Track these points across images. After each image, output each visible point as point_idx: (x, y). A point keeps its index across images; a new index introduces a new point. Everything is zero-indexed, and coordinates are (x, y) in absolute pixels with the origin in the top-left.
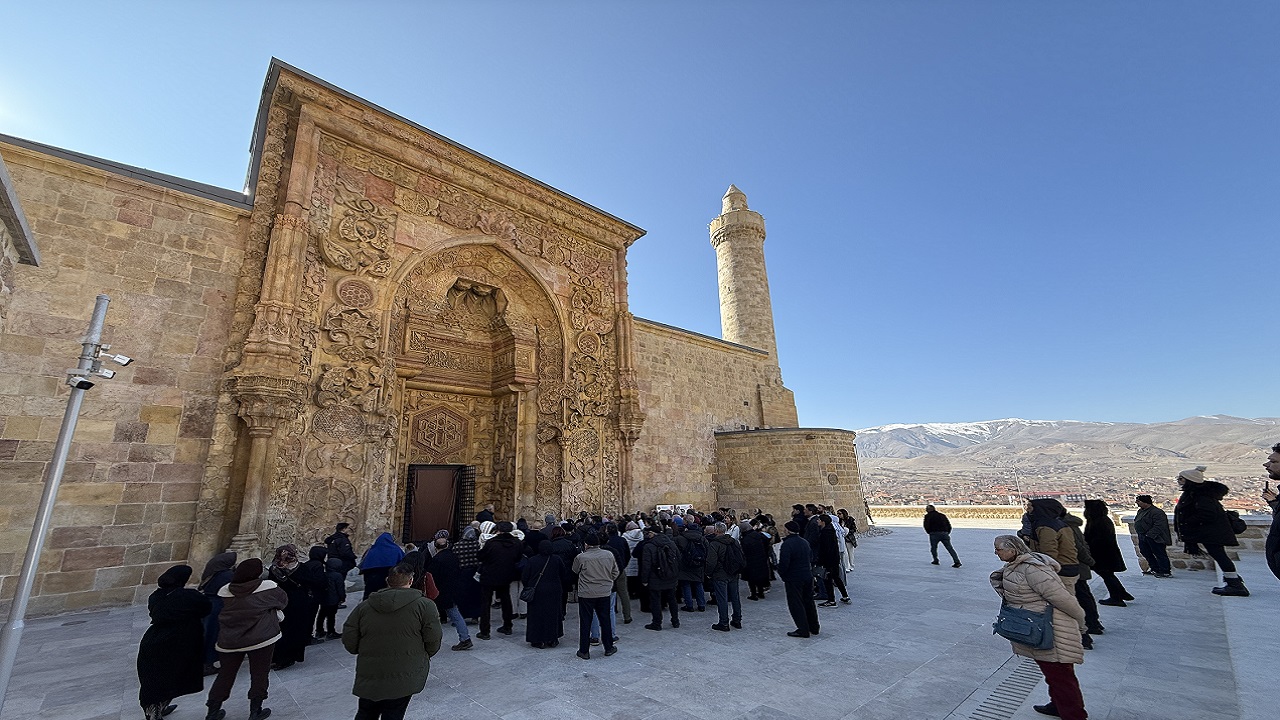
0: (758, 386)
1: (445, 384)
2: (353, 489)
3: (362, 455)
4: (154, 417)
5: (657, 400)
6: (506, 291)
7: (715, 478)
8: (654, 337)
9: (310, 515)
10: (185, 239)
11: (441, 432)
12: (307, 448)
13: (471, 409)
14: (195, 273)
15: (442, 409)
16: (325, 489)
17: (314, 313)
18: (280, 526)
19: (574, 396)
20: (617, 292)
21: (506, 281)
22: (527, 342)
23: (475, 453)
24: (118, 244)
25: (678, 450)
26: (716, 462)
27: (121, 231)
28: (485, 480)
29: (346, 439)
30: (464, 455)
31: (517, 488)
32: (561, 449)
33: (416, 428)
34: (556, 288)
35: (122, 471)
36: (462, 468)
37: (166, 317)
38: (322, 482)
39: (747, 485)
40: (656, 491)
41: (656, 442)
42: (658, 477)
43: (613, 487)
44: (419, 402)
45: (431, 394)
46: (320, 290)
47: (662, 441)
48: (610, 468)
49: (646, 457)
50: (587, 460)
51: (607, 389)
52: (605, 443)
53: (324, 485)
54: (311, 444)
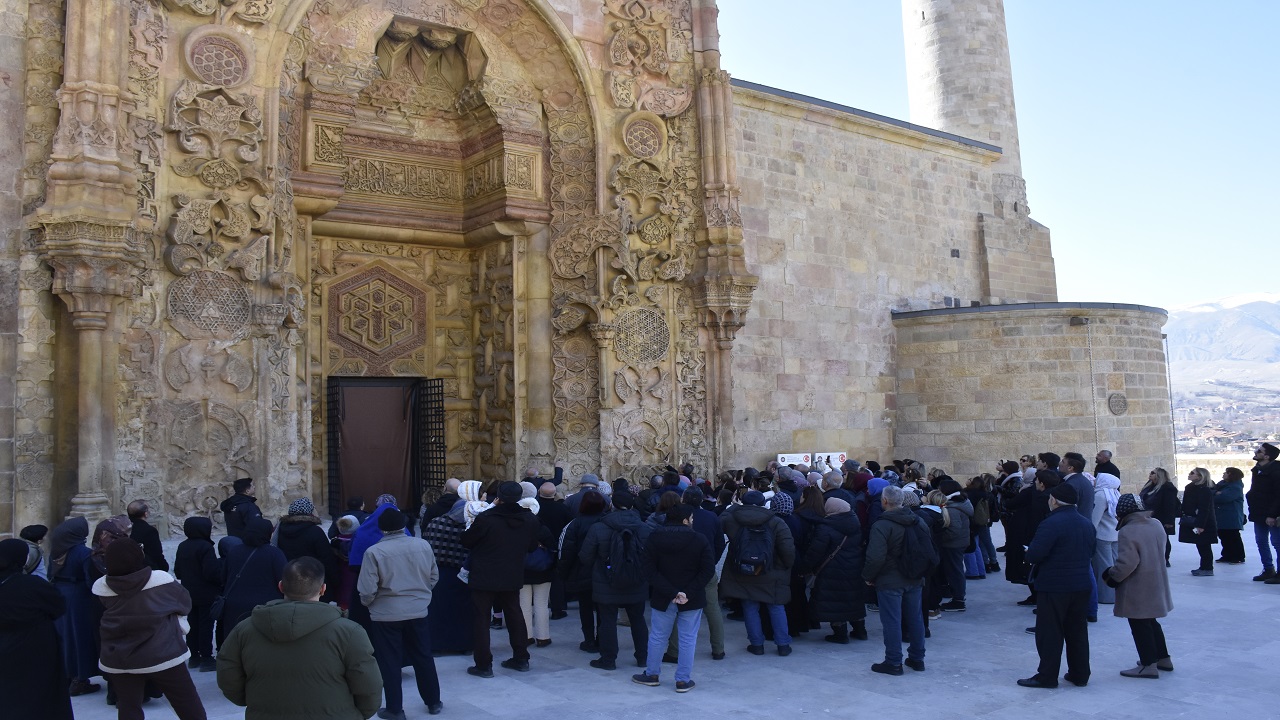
0: (980, 218)
1: (380, 224)
2: (242, 420)
3: (251, 361)
5: (780, 247)
6: (484, 37)
7: (891, 402)
8: (772, 119)
9: (180, 465)
11: (378, 316)
12: (163, 349)
13: (429, 271)
15: (378, 272)
16: (198, 421)
17: (152, 100)
18: (138, 481)
19: (619, 241)
20: (697, 30)
21: (482, 16)
22: (528, 137)
23: (440, 354)
25: (820, 346)
26: (894, 370)
28: (460, 405)
29: (221, 331)
30: (420, 358)
31: (519, 420)
32: (597, 347)
33: (335, 310)
34: (579, 25)
36: (418, 383)
38: (193, 407)
39: (952, 414)
40: (777, 427)
41: (777, 331)
42: (781, 400)
43: (695, 419)
44: (337, 260)
45: (357, 243)
46: (160, 57)
47: (789, 330)
48: (689, 383)
49: (757, 360)
50: (645, 368)
51: (681, 227)
52: (679, 334)
53: (196, 412)
54: (167, 341)
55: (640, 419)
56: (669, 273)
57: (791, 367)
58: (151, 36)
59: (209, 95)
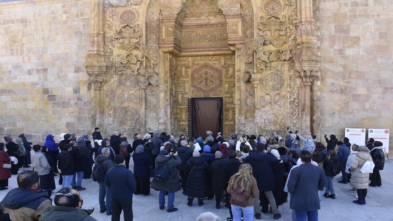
1: (203, 51)
2: (137, 112)
3: (140, 96)
4: (81, 84)
5: (356, 40)
9: (122, 123)
10: (79, 13)
11: (206, 79)
12: (118, 93)
13: (223, 64)
14: (84, 27)
15: (206, 66)
16: (126, 112)
17: (112, 32)
18: (110, 126)
22: (235, 16)
23: (226, 90)
24: (65, 22)
27: (64, 17)
29: (132, 88)
30: (220, 91)
31: (237, 112)
33: (193, 78)
35: (76, 104)
36: (221, 99)
37: (78, 46)
38: (125, 108)
40: (351, 116)
41: (354, 76)
42: (355, 105)
43: (294, 113)
44: (193, 64)
45: (199, 58)
46: (113, 20)
47: (361, 75)
48: (292, 99)
49: (341, 89)
50: (273, 94)
51: (290, 39)
52: (289, 81)
53: (126, 110)
54: (119, 92)
55: (271, 112)
56: (283, 58)
57: (361, 91)
58: (111, 15)
59: (125, 27)
